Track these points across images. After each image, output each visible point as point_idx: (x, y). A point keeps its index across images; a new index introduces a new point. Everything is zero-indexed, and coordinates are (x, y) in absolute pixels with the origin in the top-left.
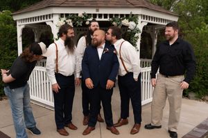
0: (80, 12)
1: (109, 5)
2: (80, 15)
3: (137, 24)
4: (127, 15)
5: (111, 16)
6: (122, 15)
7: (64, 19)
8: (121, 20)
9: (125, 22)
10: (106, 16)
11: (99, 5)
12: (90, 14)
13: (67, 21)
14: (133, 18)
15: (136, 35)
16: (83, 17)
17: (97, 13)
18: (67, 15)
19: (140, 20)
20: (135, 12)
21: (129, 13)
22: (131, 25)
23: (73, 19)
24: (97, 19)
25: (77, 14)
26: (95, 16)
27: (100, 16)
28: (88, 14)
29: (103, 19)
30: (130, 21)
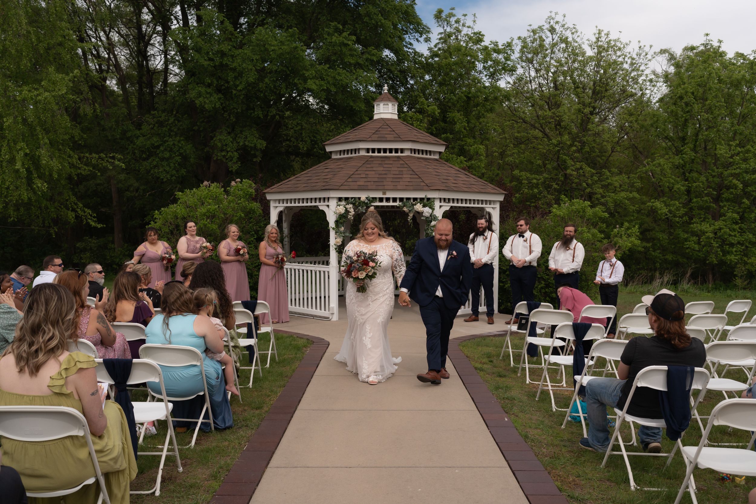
0: (363, 196)
1: (399, 187)
2: (363, 198)
3: (433, 209)
4: (422, 199)
5: (401, 199)
6: (415, 199)
7: (343, 203)
8: (413, 205)
9: (419, 207)
10: (395, 200)
11: (386, 187)
12: (376, 198)
13: (347, 206)
14: (428, 202)
16: (366, 201)
17: (384, 196)
18: (346, 199)
19: (437, 204)
20: (430, 195)
21: (423, 196)
22: (427, 211)
23: (354, 204)
24: (384, 204)
25: (360, 198)
26: (381, 200)
27: (388, 200)
28: (373, 198)
29: (391, 204)
30: (424, 206)
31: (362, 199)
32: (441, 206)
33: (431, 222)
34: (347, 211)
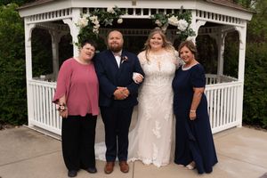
0: (110, 7)
2: (110, 9)
3: (190, 23)
4: (176, 11)
5: (153, 11)
6: (169, 11)
7: (88, 15)
8: (167, 17)
9: (173, 20)
10: (146, 12)
12: (125, 9)
13: (91, 18)
14: (184, 14)
15: (189, 38)
16: (114, 12)
17: (134, 7)
18: (92, 10)
19: (194, 17)
20: (187, 6)
21: (179, 8)
22: (182, 24)
23: (99, 16)
24: (135, 16)
25: (106, 9)
26: (130, 11)
27: (138, 11)
28: (121, 9)
29: (142, 16)
30: (179, 19)
31: (108, 10)
32: (197, 21)
33: (187, 37)
34: (91, 24)
